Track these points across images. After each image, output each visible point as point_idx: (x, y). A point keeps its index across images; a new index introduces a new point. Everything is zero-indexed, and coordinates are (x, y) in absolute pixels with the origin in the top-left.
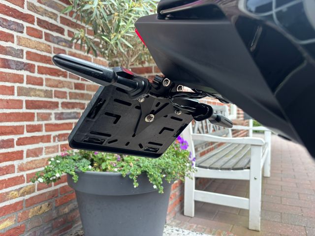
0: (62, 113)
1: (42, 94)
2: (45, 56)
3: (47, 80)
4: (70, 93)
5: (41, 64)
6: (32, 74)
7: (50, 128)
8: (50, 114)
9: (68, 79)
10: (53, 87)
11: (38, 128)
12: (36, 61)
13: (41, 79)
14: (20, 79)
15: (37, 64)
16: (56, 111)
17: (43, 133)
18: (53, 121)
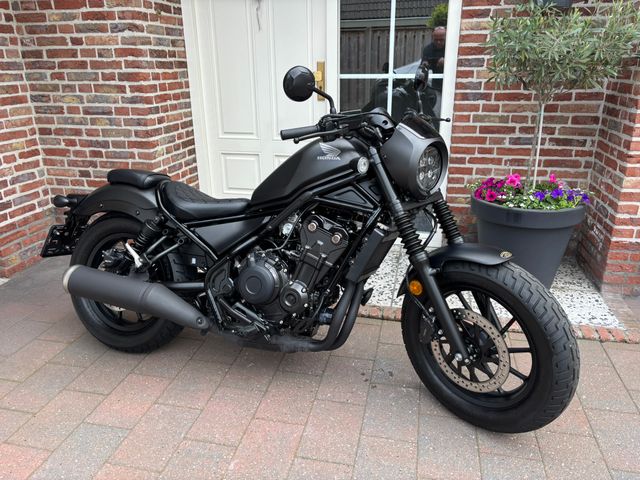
0: (520, 138)
1: (497, 119)
3: (504, 106)
4: (533, 117)
5: (499, 92)
6: (488, 103)
7: (502, 151)
8: (505, 139)
9: (532, 102)
10: (510, 112)
11: (490, 151)
12: (495, 89)
13: (498, 106)
14: (476, 108)
15: (494, 92)
16: (512, 136)
17: (495, 156)
18: (507, 145)
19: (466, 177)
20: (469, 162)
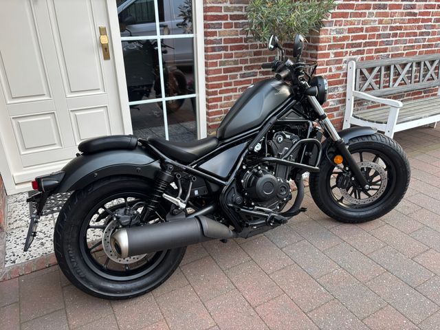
0: (245, 74)
1: (232, 63)
2: (234, 39)
3: (235, 53)
4: (250, 59)
5: (232, 45)
6: (227, 52)
7: (237, 83)
8: (237, 75)
9: (250, 50)
10: (239, 57)
11: (230, 84)
12: (229, 43)
13: (232, 54)
14: (220, 57)
15: (229, 45)
16: (241, 72)
17: (233, 87)
18: (239, 79)
19: (219, 103)
20: (220, 93)
